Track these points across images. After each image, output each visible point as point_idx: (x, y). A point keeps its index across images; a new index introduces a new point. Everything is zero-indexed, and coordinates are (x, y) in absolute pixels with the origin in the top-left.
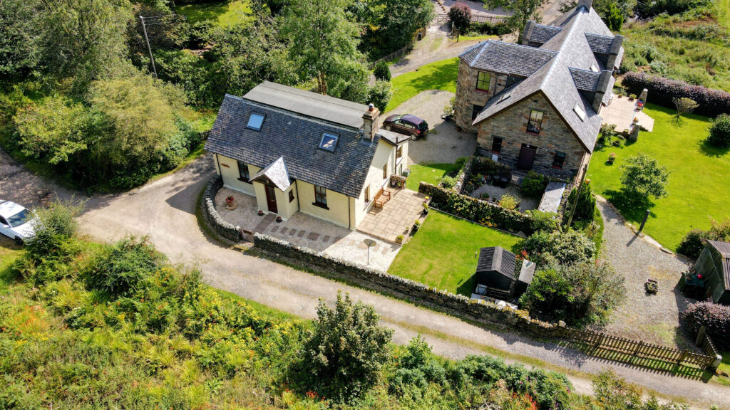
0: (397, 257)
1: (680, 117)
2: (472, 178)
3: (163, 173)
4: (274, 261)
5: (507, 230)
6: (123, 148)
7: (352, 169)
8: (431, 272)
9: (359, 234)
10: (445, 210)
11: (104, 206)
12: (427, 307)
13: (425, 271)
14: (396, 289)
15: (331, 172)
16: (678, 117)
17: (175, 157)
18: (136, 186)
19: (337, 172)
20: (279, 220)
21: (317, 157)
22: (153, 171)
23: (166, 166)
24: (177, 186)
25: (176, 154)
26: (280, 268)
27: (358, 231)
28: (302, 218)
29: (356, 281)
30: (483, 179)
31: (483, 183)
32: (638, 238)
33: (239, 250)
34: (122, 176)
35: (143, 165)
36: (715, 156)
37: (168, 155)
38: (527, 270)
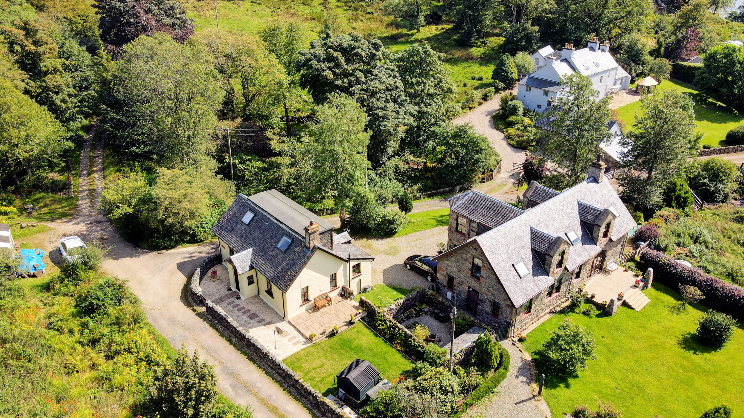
0: (302, 350)
1: (686, 305)
2: (416, 306)
3: (190, 243)
4: (211, 326)
5: (411, 356)
6: (159, 217)
7: (290, 268)
8: (319, 370)
9: (288, 325)
10: (371, 326)
11: (136, 256)
12: (290, 393)
13: (314, 367)
14: (278, 373)
15: (276, 267)
16: (684, 304)
17: (202, 234)
18: (166, 248)
19: (280, 268)
20: (238, 298)
21: (273, 253)
22: (183, 240)
23: (194, 239)
24: (193, 255)
25: (205, 232)
26: (212, 331)
27: (289, 322)
28: (256, 300)
29: (254, 357)
30: (427, 310)
31: (426, 314)
32: (533, 400)
33: (194, 310)
34: (158, 238)
35: (175, 234)
36: (692, 352)
37: (197, 230)
38: (381, 388)
